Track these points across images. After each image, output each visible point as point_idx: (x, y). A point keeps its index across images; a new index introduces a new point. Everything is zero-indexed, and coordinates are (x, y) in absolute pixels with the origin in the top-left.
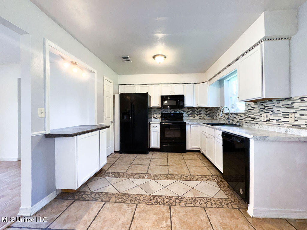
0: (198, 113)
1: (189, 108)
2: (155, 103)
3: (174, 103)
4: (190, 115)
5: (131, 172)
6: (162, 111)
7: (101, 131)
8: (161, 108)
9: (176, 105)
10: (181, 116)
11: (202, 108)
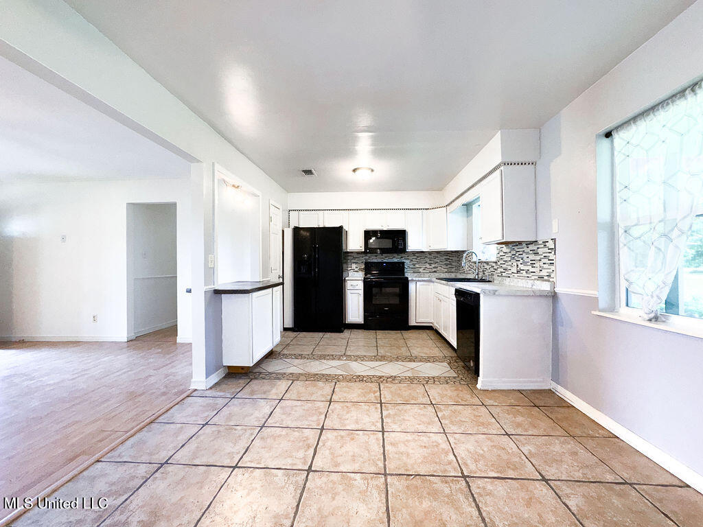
0: (432, 262)
1: (414, 253)
2: (355, 243)
3: (387, 244)
4: (417, 266)
5: (320, 353)
6: (367, 258)
7: (275, 289)
8: (365, 253)
9: (391, 247)
10: (400, 267)
11: (438, 252)
